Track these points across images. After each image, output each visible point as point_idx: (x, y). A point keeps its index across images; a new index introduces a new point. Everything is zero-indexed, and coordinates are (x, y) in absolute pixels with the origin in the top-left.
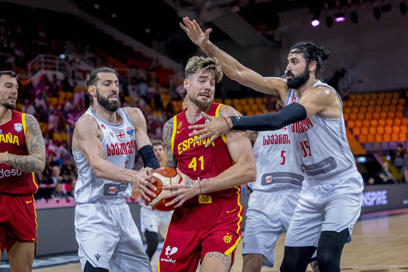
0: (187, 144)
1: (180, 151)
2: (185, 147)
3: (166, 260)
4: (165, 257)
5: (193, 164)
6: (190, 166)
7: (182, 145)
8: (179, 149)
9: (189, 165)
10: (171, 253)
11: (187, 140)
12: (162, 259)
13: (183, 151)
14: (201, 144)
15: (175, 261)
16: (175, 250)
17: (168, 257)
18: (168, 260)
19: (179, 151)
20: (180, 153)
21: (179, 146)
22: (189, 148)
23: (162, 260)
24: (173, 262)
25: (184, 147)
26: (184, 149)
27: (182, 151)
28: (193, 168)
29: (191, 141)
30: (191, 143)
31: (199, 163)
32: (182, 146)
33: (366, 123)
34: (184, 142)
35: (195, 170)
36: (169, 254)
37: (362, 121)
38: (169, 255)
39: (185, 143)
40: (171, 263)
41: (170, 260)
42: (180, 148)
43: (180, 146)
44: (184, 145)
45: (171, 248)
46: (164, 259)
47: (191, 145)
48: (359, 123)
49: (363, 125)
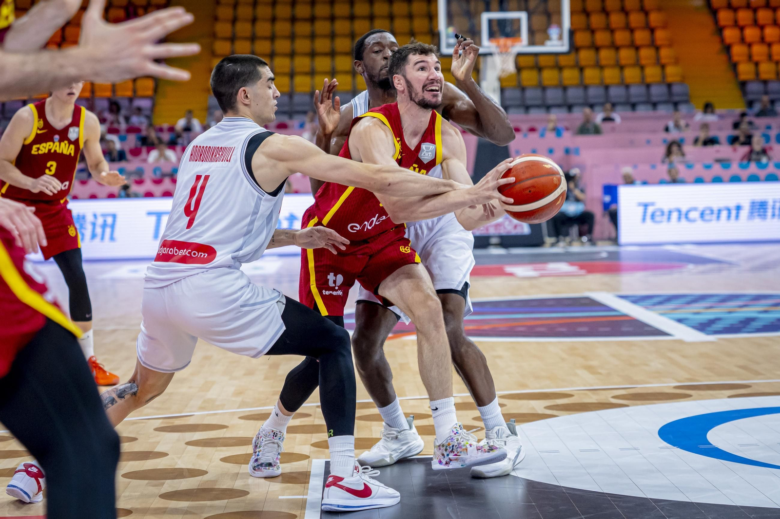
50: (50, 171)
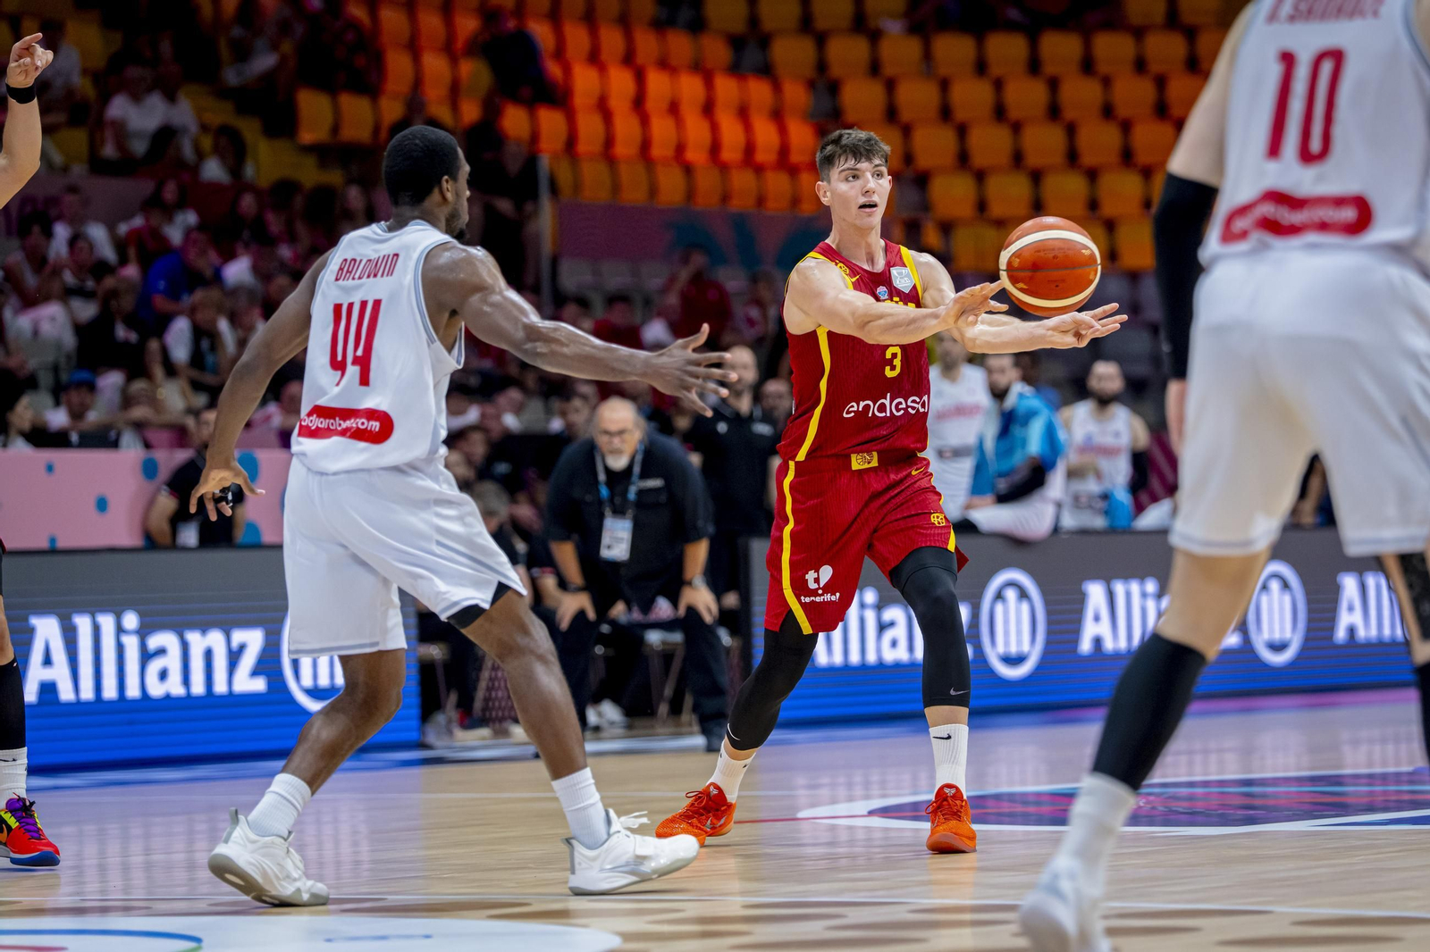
50: (893, 368)
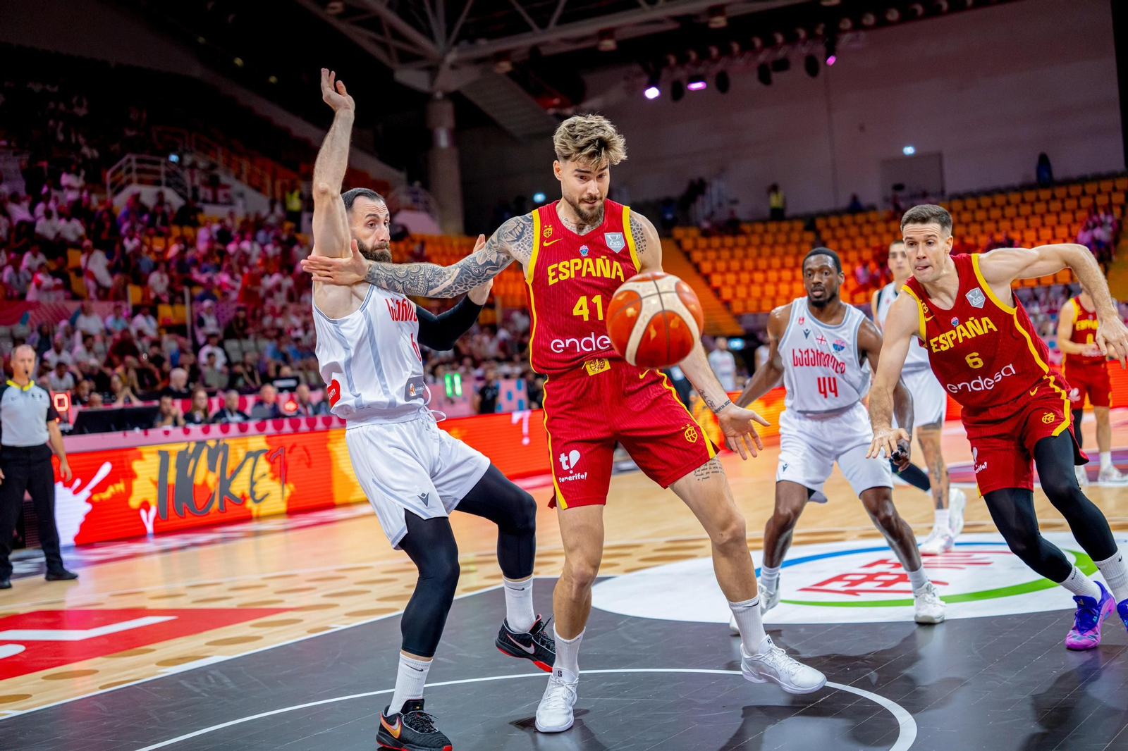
0: (569, 269)
1: (553, 278)
2: (564, 274)
3: (570, 478)
4: (566, 473)
5: (581, 308)
6: (576, 312)
7: (558, 268)
8: (551, 274)
9: (574, 310)
10: (573, 464)
11: (569, 262)
12: (560, 479)
13: (559, 279)
14: (599, 275)
15: (586, 474)
16: (575, 456)
17: (571, 472)
18: (573, 477)
19: (550, 279)
20: (551, 282)
21: (550, 269)
22: (573, 276)
23: (562, 480)
24: (582, 477)
25: (562, 272)
26: (562, 277)
27: (556, 280)
28: (582, 316)
29: (576, 264)
30: (578, 268)
31: (592, 308)
32: (556, 270)
33: (745, 277)
34: (562, 264)
35: (586, 319)
36: (570, 466)
37: (737, 273)
38: (572, 467)
39: (564, 266)
40: (581, 480)
41: (578, 476)
42: (554, 274)
43: (553, 270)
44: (561, 269)
45: (567, 455)
46: (566, 478)
47: (578, 273)
48: (731, 278)
49: (738, 282)
